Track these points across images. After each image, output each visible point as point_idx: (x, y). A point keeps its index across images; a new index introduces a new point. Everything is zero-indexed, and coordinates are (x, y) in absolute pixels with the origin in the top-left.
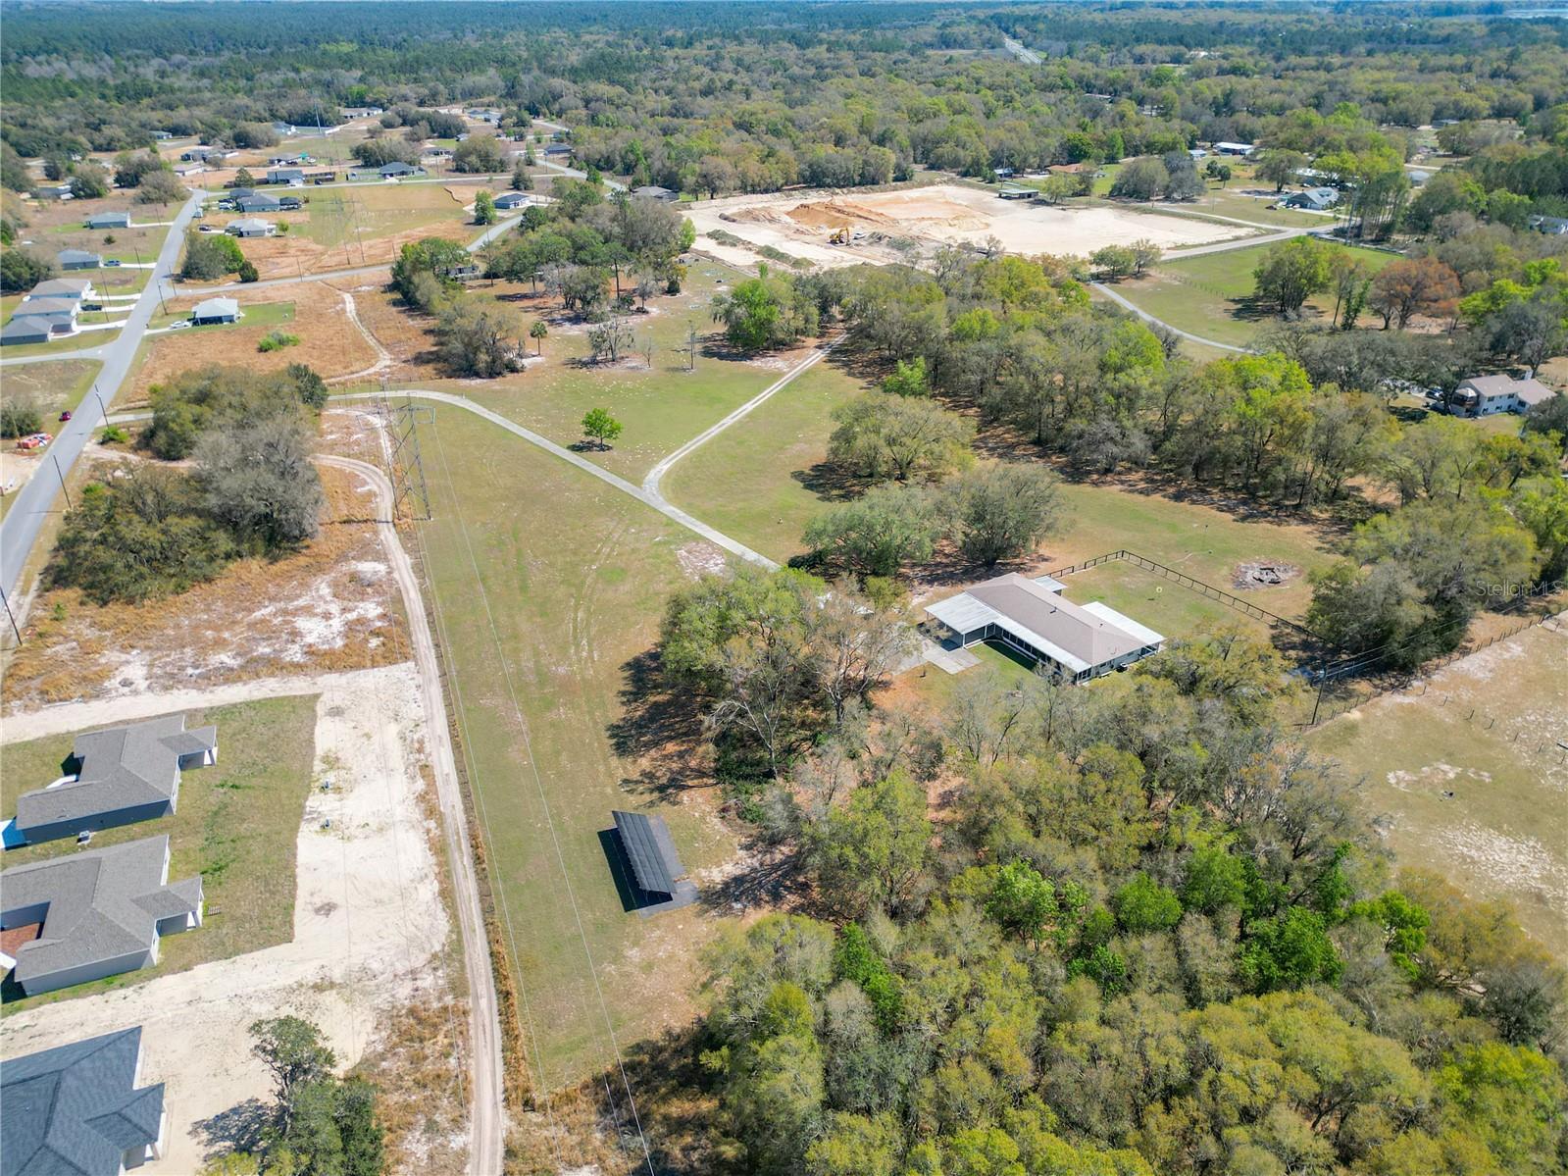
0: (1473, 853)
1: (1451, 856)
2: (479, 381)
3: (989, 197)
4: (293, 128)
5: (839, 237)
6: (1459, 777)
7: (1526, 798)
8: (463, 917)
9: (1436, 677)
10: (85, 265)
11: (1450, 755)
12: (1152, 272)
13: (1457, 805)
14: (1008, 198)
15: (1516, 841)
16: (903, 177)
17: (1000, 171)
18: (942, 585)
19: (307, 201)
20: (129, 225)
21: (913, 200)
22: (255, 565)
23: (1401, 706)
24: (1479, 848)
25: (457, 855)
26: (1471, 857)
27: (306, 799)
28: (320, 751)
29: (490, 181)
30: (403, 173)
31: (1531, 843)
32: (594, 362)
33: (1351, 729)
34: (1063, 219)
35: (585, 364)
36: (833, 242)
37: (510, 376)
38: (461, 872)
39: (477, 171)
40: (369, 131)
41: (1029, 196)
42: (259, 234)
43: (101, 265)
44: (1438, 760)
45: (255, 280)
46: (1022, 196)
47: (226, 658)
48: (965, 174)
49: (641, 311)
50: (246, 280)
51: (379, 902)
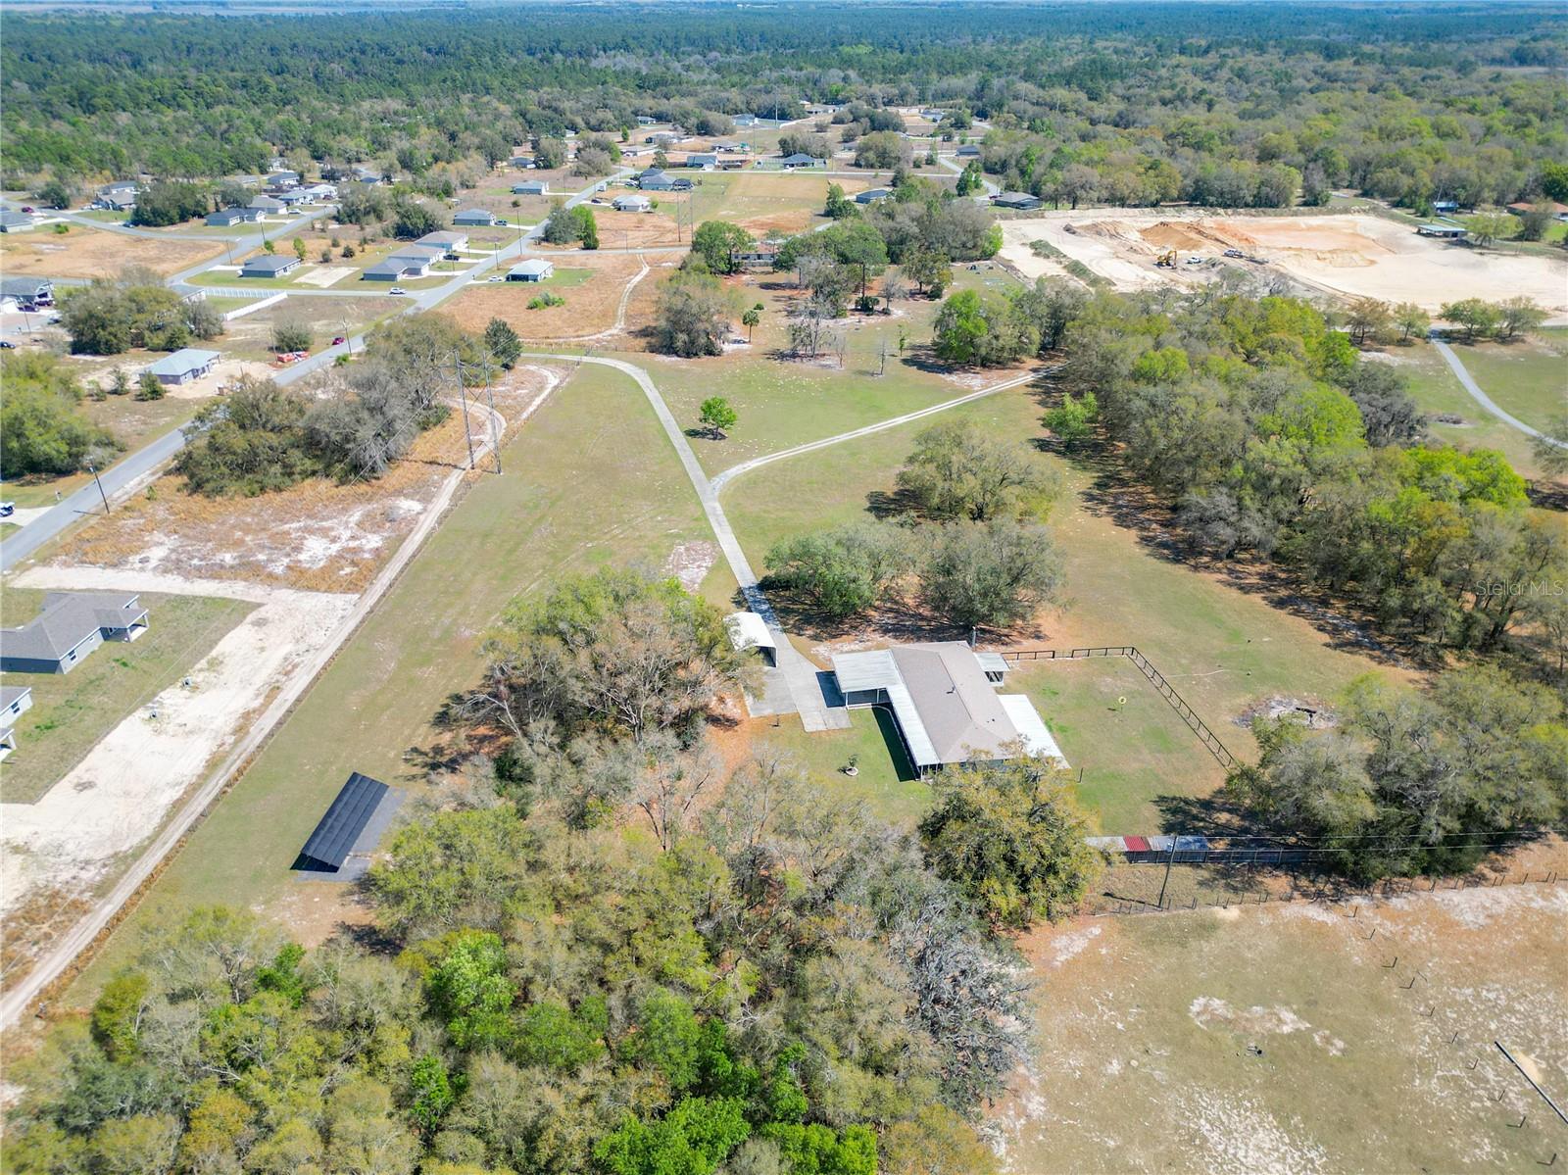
0: (1215, 1136)
1: (1177, 1127)
2: (675, 359)
3: (1406, 232)
4: (756, 120)
5: (1168, 259)
6: (1297, 1034)
7: (1366, 1094)
8: (170, 828)
9: (1396, 902)
10: (479, 222)
11: (1312, 1003)
12: (1530, 338)
13: (1257, 1071)
14: (1428, 235)
15: (1293, 1143)
16: (1313, 201)
17: (1442, 204)
18: (896, 637)
19: (700, 183)
20: (544, 192)
21: (1310, 228)
22: (325, 486)
23: (1306, 922)
24: (1228, 1133)
25: (222, 772)
26: (1205, 1140)
27: (164, 689)
28: (214, 653)
29: (876, 176)
30: (803, 164)
31: (1313, 1154)
32: (794, 355)
33: (1208, 928)
34: (1474, 266)
35: (782, 356)
36: (1160, 264)
37: (705, 358)
38: (209, 788)
39: (872, 166)
40: (816, 125)
41: (1455, 234)
42: (634, 209)
43: (492, 223)
44: (1287, 1004)
45: (595, 248)
46: (1446, 234)
47: (228, 558)
48: (1397, 205)
49: (886, 312)
50: (587, 247)
51: (127, 794)
